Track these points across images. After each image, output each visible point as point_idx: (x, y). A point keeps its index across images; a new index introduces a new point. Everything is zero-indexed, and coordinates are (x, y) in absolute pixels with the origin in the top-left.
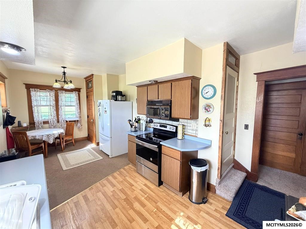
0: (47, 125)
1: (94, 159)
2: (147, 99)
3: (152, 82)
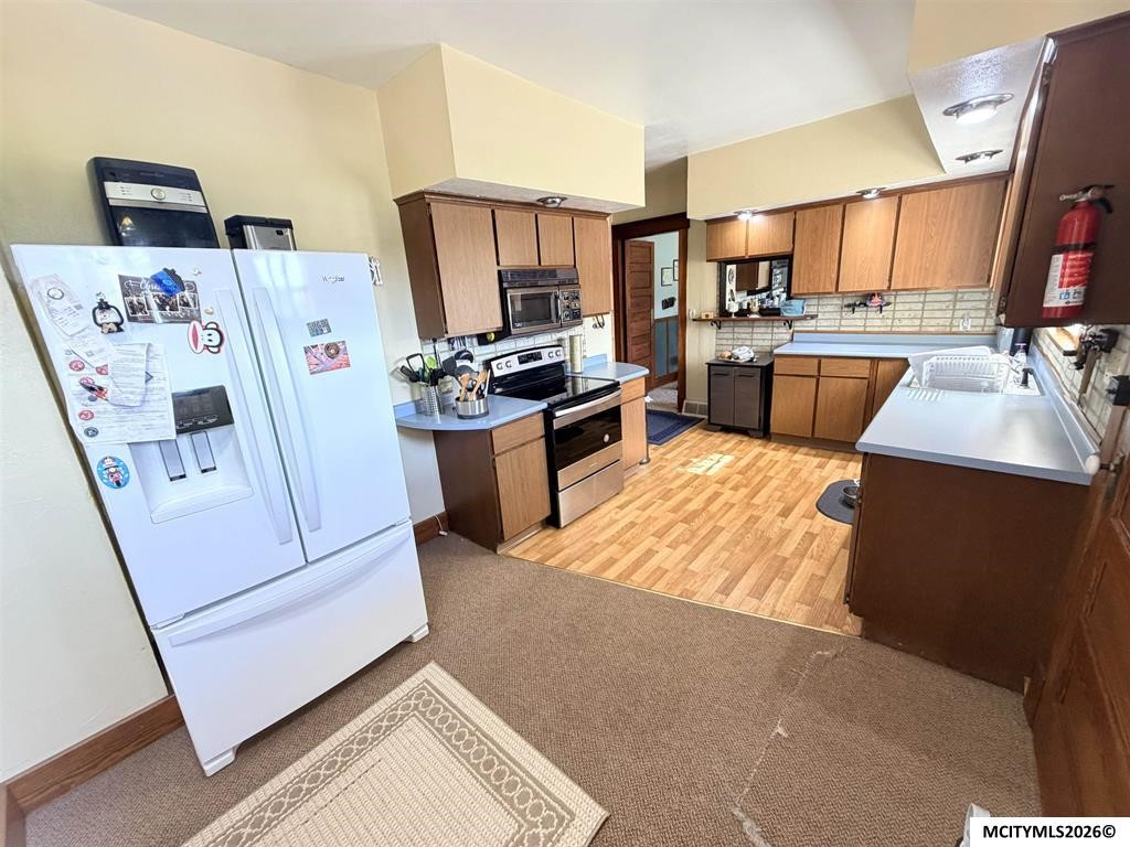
2: (498, 264)
3: (554, 202)
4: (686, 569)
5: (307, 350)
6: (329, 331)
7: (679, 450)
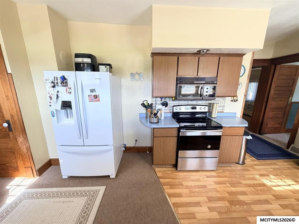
2: (177, 75)
3: (203, 52)
5: (89, 96)
6: (95, 92)
7: (268, 167)
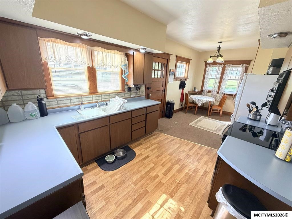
0: (210, 94)
1: (215, 132)
4: (181, 145)
